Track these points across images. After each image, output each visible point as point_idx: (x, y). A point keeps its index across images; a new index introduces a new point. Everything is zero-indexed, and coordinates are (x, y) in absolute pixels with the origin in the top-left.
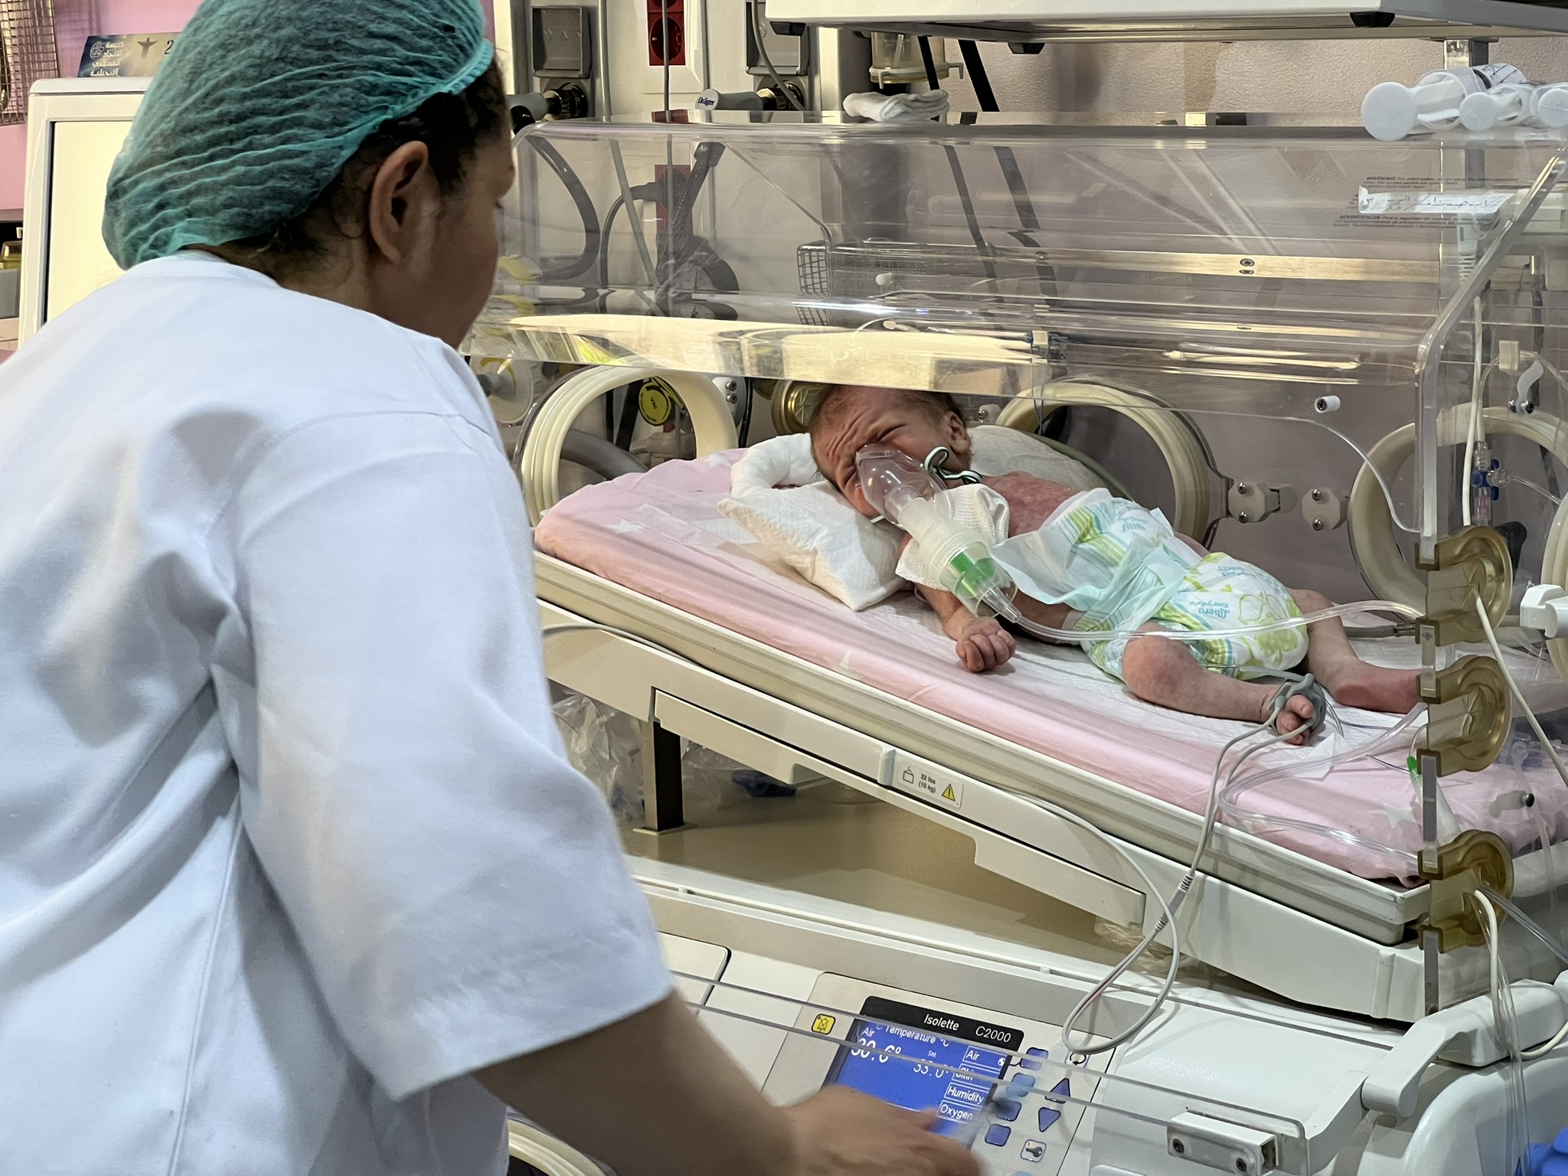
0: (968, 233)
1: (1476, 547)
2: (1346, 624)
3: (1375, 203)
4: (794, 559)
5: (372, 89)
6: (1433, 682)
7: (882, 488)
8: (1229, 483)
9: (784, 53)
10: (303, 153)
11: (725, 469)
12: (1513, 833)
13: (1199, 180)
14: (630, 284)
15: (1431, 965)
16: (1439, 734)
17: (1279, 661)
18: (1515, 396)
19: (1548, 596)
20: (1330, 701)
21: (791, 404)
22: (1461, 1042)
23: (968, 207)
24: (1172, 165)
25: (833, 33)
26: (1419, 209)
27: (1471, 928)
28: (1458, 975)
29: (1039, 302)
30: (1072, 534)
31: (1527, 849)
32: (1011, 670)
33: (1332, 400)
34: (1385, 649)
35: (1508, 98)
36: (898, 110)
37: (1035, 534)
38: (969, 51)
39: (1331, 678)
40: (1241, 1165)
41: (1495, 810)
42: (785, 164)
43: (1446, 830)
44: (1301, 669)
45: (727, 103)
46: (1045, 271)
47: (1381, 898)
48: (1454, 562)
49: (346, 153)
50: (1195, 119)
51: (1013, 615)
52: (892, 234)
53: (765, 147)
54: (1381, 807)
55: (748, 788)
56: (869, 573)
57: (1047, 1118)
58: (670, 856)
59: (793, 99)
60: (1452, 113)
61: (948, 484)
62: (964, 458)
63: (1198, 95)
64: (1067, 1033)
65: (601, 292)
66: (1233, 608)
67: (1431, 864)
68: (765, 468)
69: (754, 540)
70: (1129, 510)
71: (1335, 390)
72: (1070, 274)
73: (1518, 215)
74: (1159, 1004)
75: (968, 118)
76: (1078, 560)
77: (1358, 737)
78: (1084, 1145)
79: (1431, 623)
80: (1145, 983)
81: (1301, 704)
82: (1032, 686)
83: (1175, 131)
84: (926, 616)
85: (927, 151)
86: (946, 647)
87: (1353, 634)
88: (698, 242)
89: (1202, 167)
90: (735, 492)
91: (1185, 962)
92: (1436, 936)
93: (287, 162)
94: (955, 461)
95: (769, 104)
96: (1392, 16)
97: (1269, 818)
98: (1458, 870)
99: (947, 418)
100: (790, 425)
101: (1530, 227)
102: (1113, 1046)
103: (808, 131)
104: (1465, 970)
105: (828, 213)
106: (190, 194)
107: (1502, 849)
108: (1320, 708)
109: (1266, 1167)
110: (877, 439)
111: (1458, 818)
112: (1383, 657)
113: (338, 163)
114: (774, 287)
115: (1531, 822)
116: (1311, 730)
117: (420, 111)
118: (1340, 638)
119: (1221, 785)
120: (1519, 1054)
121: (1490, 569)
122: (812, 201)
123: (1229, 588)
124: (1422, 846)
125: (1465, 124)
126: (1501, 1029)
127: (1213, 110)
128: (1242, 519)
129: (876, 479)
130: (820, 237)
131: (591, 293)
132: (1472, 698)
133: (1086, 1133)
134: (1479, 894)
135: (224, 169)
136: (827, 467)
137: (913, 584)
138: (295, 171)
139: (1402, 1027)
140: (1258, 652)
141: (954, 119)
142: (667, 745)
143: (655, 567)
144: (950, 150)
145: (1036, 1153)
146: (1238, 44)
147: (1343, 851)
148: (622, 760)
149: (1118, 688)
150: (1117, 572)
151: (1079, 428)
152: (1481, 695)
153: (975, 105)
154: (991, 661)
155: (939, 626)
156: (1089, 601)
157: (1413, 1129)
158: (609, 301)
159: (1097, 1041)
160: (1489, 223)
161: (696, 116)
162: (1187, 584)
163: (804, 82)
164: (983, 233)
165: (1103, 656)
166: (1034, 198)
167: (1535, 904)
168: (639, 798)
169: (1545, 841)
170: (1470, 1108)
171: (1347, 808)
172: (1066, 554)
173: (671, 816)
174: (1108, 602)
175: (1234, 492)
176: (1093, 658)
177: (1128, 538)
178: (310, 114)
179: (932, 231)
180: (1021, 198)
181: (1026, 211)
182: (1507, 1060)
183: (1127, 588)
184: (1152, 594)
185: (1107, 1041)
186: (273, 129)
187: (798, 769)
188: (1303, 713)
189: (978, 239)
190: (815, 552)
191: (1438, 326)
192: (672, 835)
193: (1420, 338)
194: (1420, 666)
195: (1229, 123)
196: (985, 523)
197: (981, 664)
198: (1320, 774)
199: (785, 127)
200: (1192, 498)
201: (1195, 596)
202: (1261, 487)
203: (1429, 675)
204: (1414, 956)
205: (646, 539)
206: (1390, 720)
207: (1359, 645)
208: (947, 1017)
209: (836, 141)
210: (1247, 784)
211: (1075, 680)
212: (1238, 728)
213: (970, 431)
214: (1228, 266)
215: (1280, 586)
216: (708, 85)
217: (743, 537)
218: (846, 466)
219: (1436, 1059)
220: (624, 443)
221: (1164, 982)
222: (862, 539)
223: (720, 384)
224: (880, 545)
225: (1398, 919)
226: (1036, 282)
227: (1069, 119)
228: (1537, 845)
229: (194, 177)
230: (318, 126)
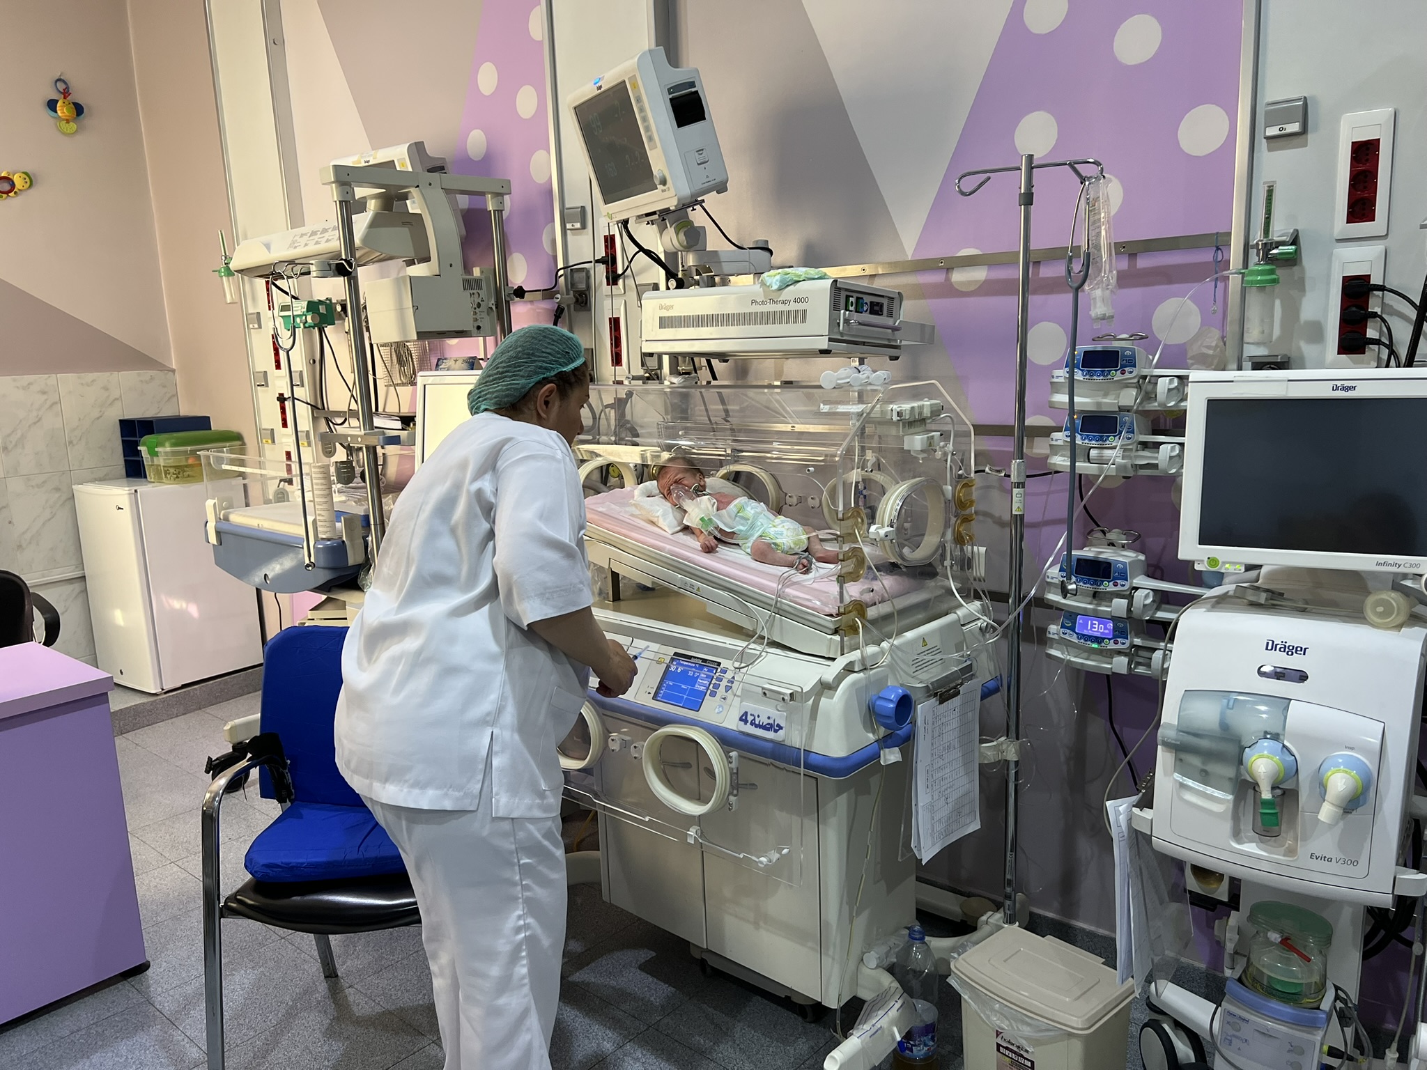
0: (707, 418)
1: (855, 514)
2: (820, 537)
3: (825, 408)
4: (652, 519)
5: (540, 367)
6: (842, 555)
7: (679, 497)
8: (786, 494)
9: (652, 363)
10: (518, 384)
11: (632, 491)
12: (868, 600)
13: (778, 401)
14: (606, 435)
15: (842, 640)
16: (844, 571)
17: (799, 548)
18: (867, 467)
19: (877, 528)
20: (814, 560)
21: (654, 472)
22: (851, 663)
23: (707, 410)
24: (770, 397)
25: (667, 356)
26: (838, 410)
27: (854, 630)
28: (850, 644)
29: (729, 440)
30: (735, 510)
31: (872, 605)
32: (717, 552)
33: (811, 469)
34: (831, 544)
35: (865, 375)
36: (683, 380)
37: (724, 510)
38: (709, 362)
39: (814, 554)
40: (783, 699)
41: (862, 593)
42: (651, 397)
43: (847, 599)
44: (805, 551)
45: (635, 378)
46: (732, 430)
47: (828, 621)
48: (848, 518)
49: (531, 385)
50: (778, 383)
51: (719, 536)
52: (686, 419)
53: (647, 392)
54: (828, 593)
55: (641, 589)
56: (675, 523)
57: (728, 689)
58: (616, 610)
59: (655, 377)
60: (848, 380)
61: (699, 496)
62: (704, 487)
63: (778, 375)
64: (733, 663)
65: (598, 437)
66: (785, 533)
67: (842, 610)
68: (645, 491)
69: (640, 513)
70: (754, 503)
71: (812, 466)
72: (740, 431)
73: (868, 411)
74: (761, 653)
75: (709, 383)
76: (737, 518)
77: (822, 572)
78: (738, 696)
79: (843, 537)
80: (758, 647)
81: (805, 561)
82: (722, 557)
83: (771, 387)
84: (692, 535)
85: (695, 393)
86: (697, 545)
87: (822, 540)
88: (628, 422)
89: (778, 397)
90: (636, 497)
91: (769, 641)
92: (843, 632)
93: (513, 386)
94: (701, 488)
95: (648, 379)
96: (831, 351)
97: (794, 597)
98: (850, 612)
99: (698, 475)
100: (652, 478)
101: (872, 415)
102: (748, 666)
103: (660, 387)
104: (853, 642)
105: (667, 413)
106: (486, 394)
107: (864, 606)
108: (811, 563)
109: (791, 700)
110: (676, 482)
111: (851, 596)
112: (830, 547)
113: (528, 388)
114: (650, 435)
115: (874, 597)
116: (807, 569)
117: (555, 376)
118: (818, 541)
119: (780, 587)
120: (869, 667)
121: (860, 520)
122: (662, 410)
123: (783, 526)
124: (839, 605)
125: (852, 384)
126: (863, 660)
127: (783, 379)
128: (790, 505)
129: (677, 493)
130: (662, 420)
131: (594, 438)
132: (854, 559)
133: (739, 693)
134: (856, 619)
135: (496, 387)
136: (662, 491)
137: (688, 526)
138: (515, 389)
139: (834, 659)
140: (792, 546)
141: (704, 383)
142: (615, 576)
143: (608, 521)
144: (701, 392)
145: (724, 699)
146: (790, 359)
147: (816, 607)
148: (602, 580)
149: (750, 557)
150: (749, 522)
151: (743, 479)
152: (857, 559)
153: (711, 379)
154: (710, 549)
155: (696, 539)
156: (741, 531)
157: (836, 691)
158: (600, 440)
159: (743, 665)
160: (860, 414)
161: (626, 382)
162: (771, 525)
163: (659, 371)
164: (712, 418)
165: (745, 548)
166: (729, 407)
167: (874, 622)
168: (607, 592)
169: (877, 603)
170: (854, 684)
171: (818, 593)
172: (734, 516)
173: (616, 597)
174: (747, 531)
175: (787, 496)
176: (743, 548)
177: (753, 512)
178: (521, 373)
179: (698, 418)
180: (725, 407)
181: (726, 411)
182: (865, 669)
183: (752, 527)
184: (760, 529)
185: (745, 665)
186: (511, 377)
187: (653, 583)
188: (805, 564)
189: (710, 420)
190: (658, 517)
191: (843, 446)
192: (616, 603)
193: (838, 450)
194: (838, 550)
195: (788, 384)
196: (710, 507)
197: (707, 550)
198: (810, 583)
199: (653, 386)
200: (775, 499)
201: (773, 529)
202: (796, 496)
203: (841, 553)
204: (837, 638)
205: (607, 513)
206: (832, 566)
207: (823, 543)
208: (698, 658)
209: (669, 390)
210: (788, 587)
211: (737, 555)
212: (786, 569)
213: (706, 479)
214: (788, 428)
215: (800, 526)
216: (629, 373)
217: (638, 512)
218: (668, 490)
219: (844, 669)
220: (605, 484)
221: (763, 647)
222: (673, 513)
223: (631, 465)
224: (678, 515)
225: (832, 627)
226: (729, 433)
227: (740, 383)
228: (875, 604)
229: (488, 389)
230: (523, 376)
